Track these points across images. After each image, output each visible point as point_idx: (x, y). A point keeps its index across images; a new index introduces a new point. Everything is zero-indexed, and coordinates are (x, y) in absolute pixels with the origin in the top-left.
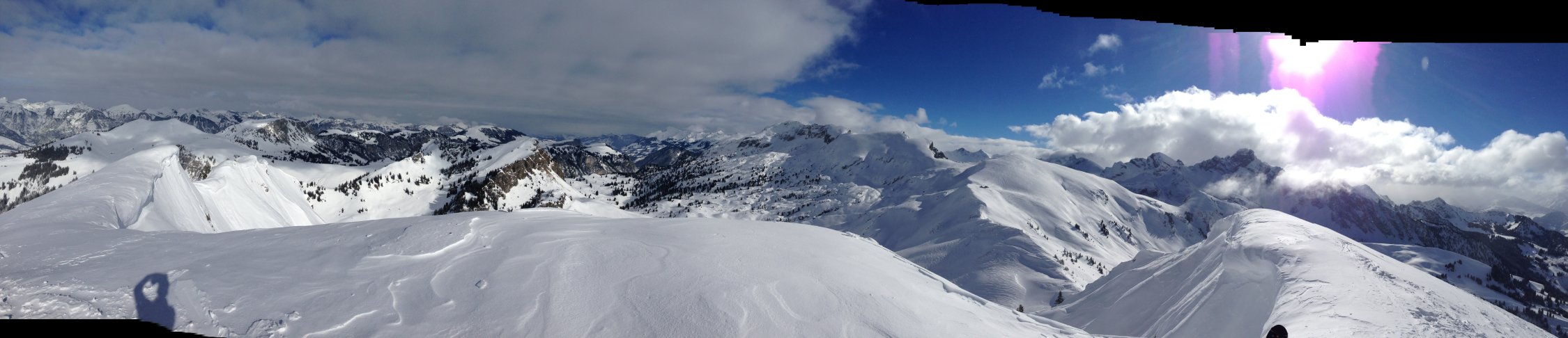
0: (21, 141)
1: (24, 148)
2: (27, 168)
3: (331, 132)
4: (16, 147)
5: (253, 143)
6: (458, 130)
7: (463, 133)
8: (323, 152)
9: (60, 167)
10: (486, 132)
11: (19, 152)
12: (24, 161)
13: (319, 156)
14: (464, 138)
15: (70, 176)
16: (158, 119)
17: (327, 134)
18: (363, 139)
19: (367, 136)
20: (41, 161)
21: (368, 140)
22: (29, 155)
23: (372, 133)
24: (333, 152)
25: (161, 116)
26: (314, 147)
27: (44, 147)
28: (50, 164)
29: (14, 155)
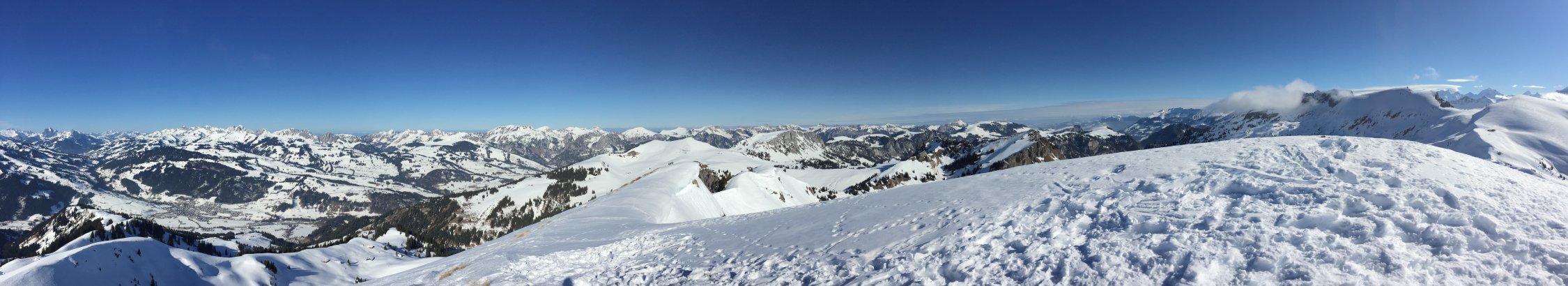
0: (545, 164)
1: (547, 170)
2: (550, 187)
3: (837, 139)
4: (540, 169)
5: (764, 155)
6: (958, 128)
7: (963, 130)
8: (832, 158)
9: (579, 187)
10: (986, 127)
11: (543, 174)
12: (546, 182)
13: (828, 162)
14: (964, 135)
15: (589, 195)
16: (672, 139)
17: (834, 141)
18: (868, 143)
19: (872, 140)
20: (561, 181)
21: (873, 143)
22: (551, 176)
23: (876, 137)
24: (841, 158)
25: (676, 136)
26: (822, 155)
27: (565, 169)
28: (570, 184)
29: (538, 176)
